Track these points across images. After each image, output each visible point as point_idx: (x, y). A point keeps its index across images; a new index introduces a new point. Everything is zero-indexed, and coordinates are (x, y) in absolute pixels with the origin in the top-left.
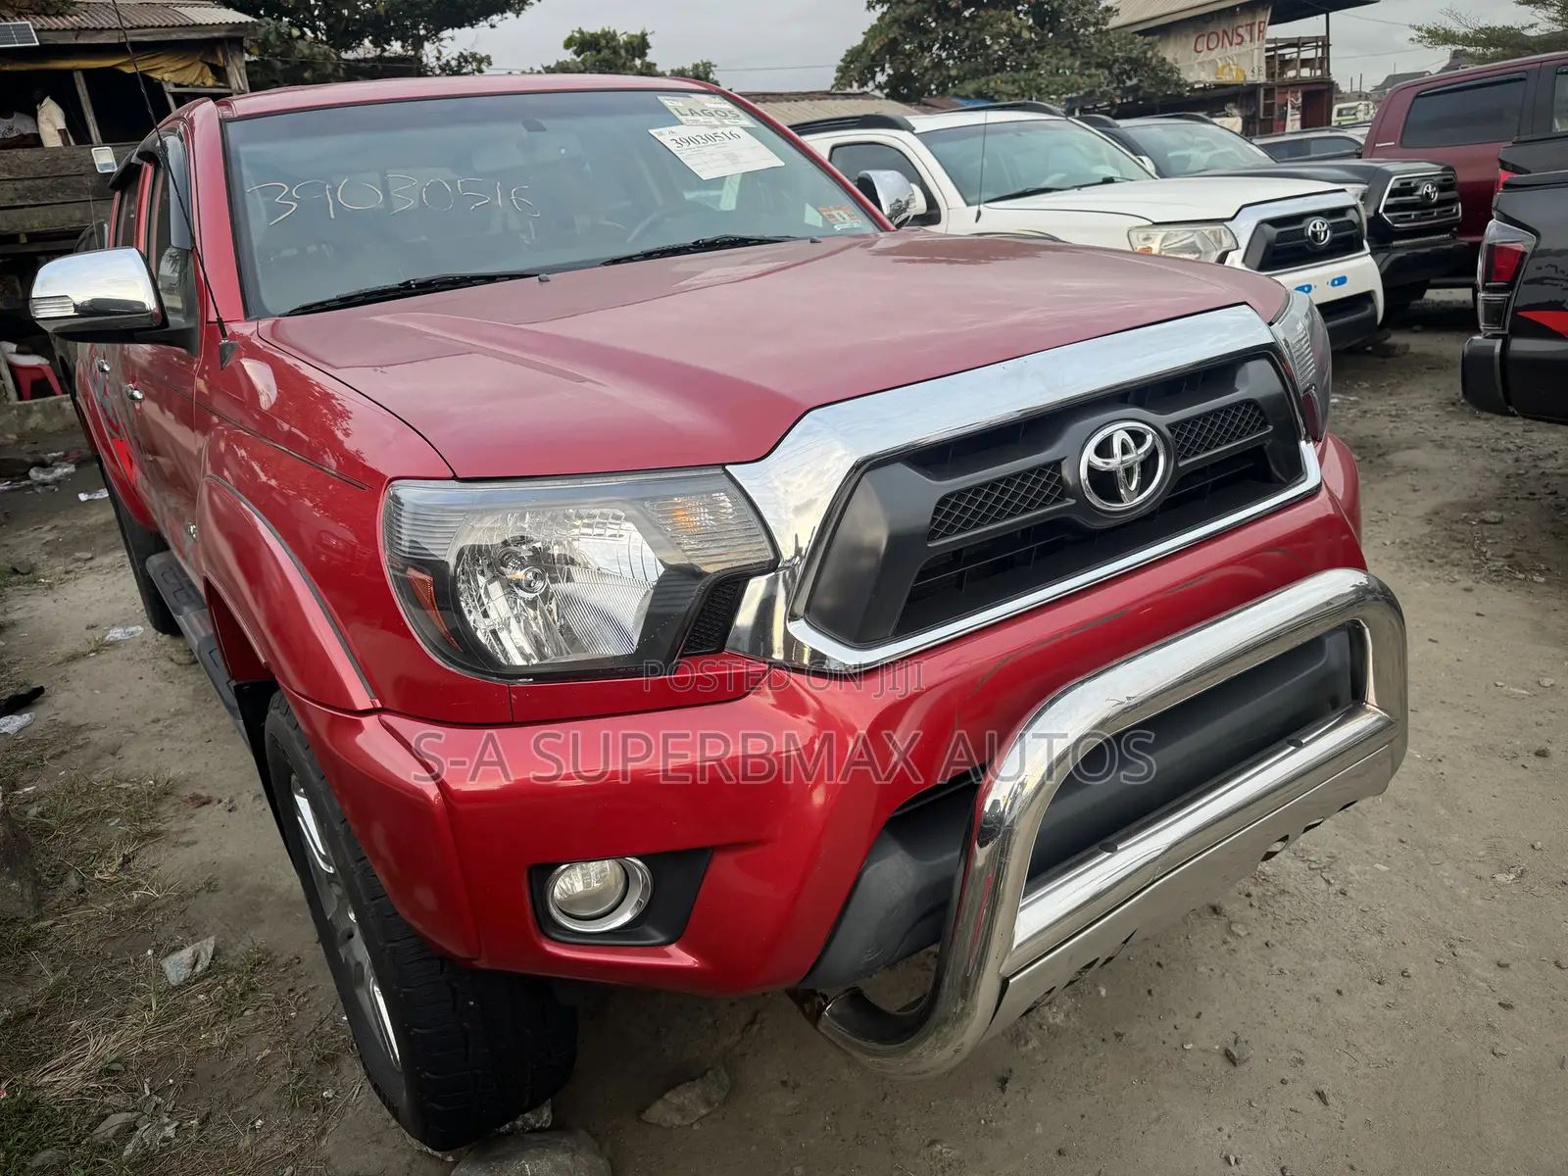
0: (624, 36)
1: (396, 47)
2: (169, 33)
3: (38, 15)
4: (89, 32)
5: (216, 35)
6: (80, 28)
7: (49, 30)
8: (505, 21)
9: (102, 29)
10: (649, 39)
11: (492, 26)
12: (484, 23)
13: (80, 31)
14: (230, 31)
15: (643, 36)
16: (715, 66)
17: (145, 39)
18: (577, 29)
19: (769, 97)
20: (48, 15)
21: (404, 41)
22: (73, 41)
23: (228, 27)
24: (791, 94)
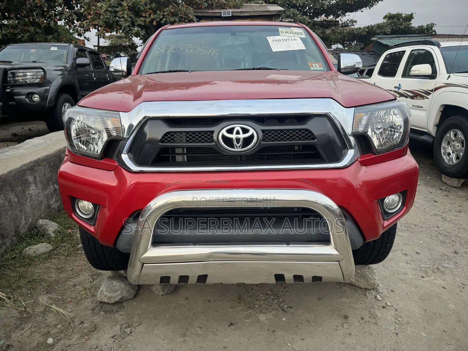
0: (405, 15)
1: (331, 17)
2: (262, 13)
3: (235, 8)
4: (243, 13)
5: (273, 13)
6: (242, 12)
7: (235, 12)
8: (367, 10)
9: (247, 12)
10: (414, 15)
11: (362, 12)
12: (360, 11)
13: (241, 12)
14: (277, 12)
15: (412, 14)
16: (436, 25)
17: (256, 14)
18: (388, 13)
19: (450, 36)
20: (236, 8)
21: (334, 16)
22: (239, 15)
23: (277, 11)
24: (461, 35)
